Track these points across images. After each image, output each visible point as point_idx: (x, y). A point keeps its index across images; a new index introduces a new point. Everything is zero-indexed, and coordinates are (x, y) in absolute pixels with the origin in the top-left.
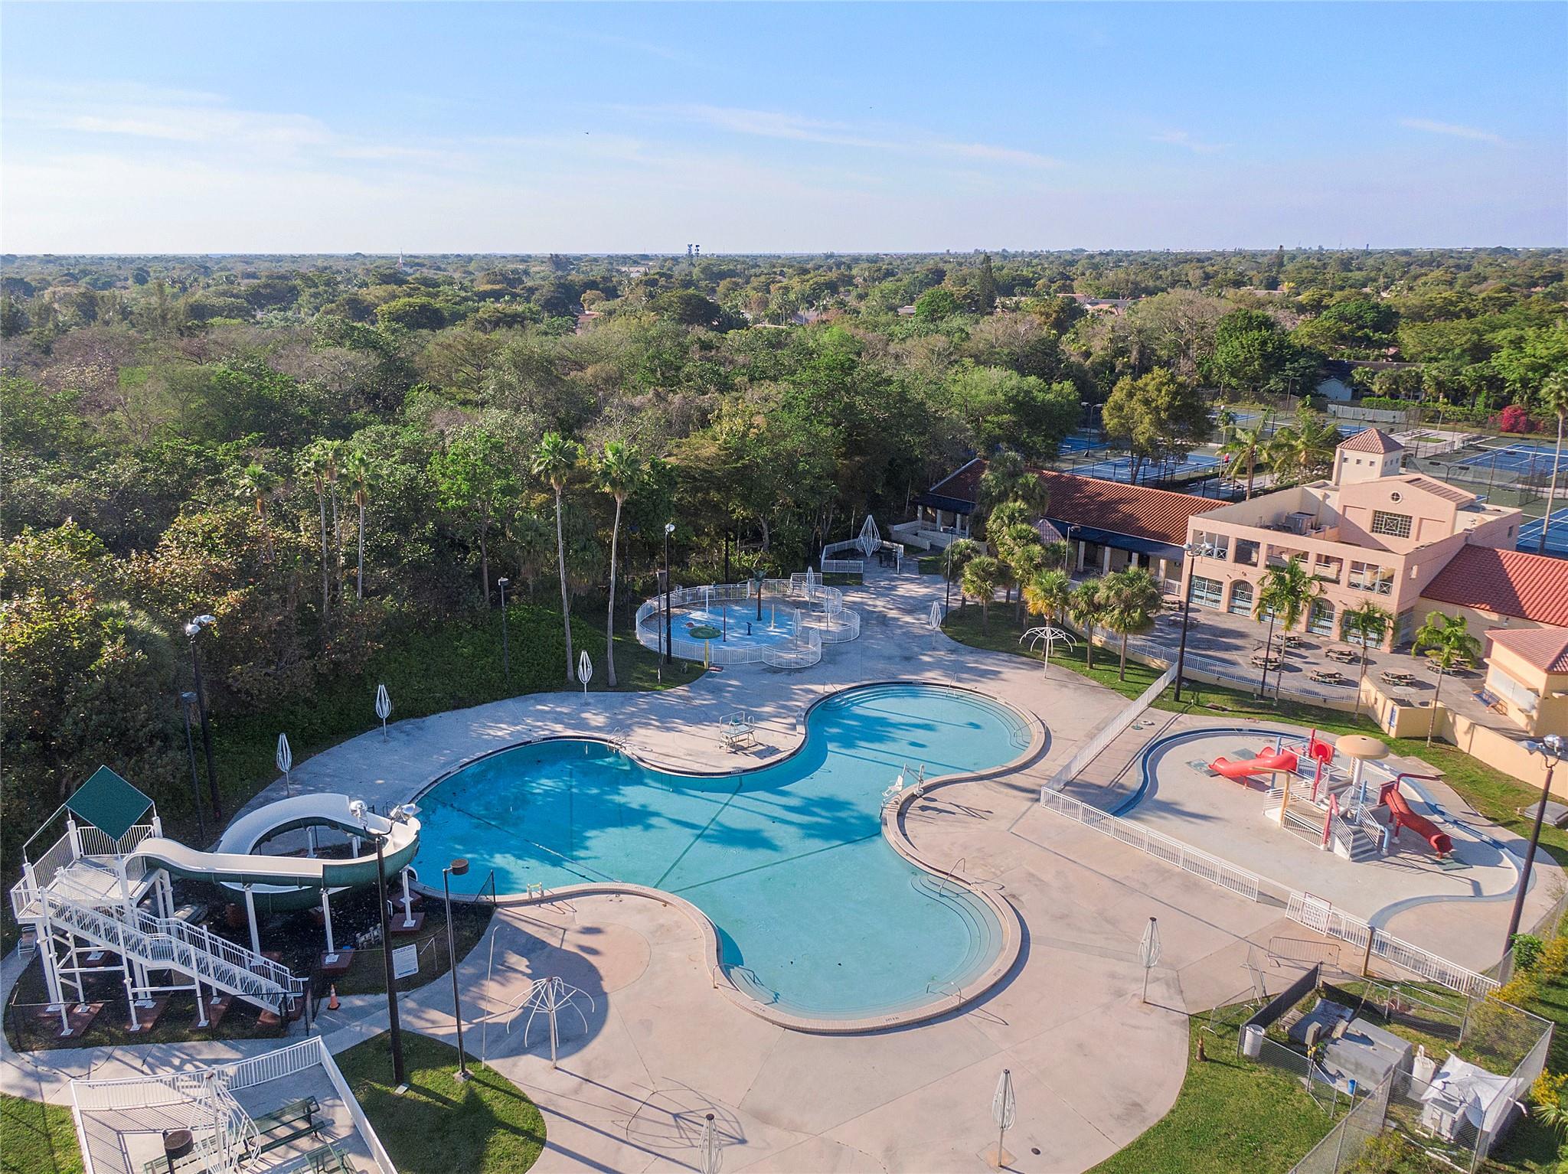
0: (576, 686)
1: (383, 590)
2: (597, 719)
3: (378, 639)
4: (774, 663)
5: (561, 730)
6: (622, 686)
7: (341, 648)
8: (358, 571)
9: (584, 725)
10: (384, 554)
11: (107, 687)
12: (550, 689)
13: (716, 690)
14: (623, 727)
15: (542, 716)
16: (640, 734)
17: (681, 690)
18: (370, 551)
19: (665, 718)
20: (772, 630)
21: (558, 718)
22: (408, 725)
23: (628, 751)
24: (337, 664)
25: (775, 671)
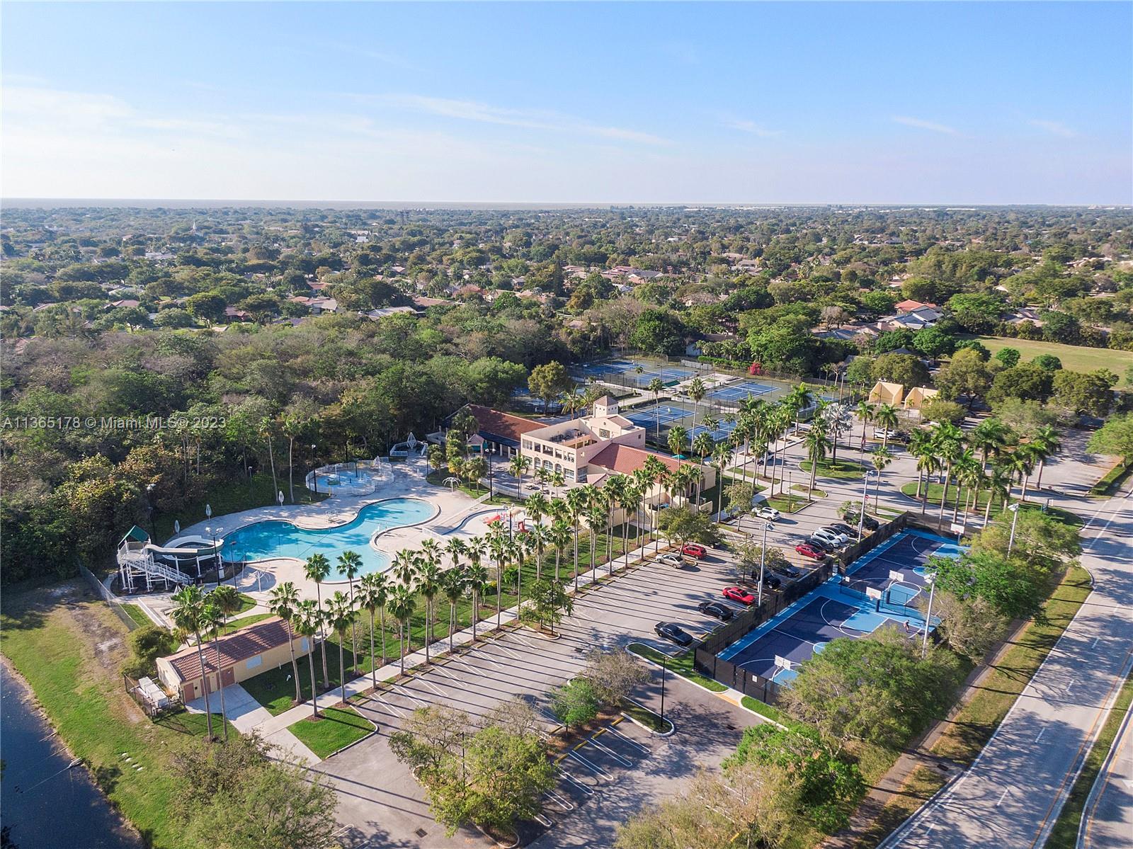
0: (279, 504)
1: (207, 471)
2: (284, 514)
3: (205, 489)
4: (356, 493)
5: (272, 518)
6: (297, 503)
7: (193, 493)
8: (197, 466)
9: (280, 516)
10: (206, 459)
11: (126, 507)
12: (270, 505)
13: (330, 504)
14: (294, 516)
15: (266, 514)
16: (299, 518)
17: (318, 504)
18: (201, 458)
19: (309, 513)
20: (360, 481)
21: (271, 514)
22: (217, 518)
23: (294, 524)
24: (191, 498)
25: (355, 496)
